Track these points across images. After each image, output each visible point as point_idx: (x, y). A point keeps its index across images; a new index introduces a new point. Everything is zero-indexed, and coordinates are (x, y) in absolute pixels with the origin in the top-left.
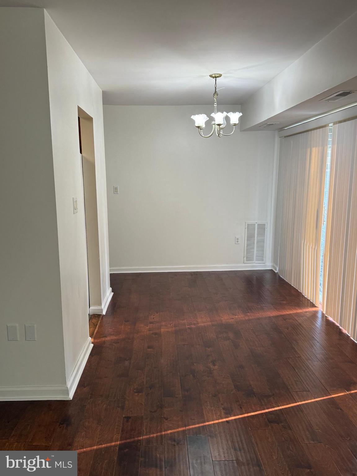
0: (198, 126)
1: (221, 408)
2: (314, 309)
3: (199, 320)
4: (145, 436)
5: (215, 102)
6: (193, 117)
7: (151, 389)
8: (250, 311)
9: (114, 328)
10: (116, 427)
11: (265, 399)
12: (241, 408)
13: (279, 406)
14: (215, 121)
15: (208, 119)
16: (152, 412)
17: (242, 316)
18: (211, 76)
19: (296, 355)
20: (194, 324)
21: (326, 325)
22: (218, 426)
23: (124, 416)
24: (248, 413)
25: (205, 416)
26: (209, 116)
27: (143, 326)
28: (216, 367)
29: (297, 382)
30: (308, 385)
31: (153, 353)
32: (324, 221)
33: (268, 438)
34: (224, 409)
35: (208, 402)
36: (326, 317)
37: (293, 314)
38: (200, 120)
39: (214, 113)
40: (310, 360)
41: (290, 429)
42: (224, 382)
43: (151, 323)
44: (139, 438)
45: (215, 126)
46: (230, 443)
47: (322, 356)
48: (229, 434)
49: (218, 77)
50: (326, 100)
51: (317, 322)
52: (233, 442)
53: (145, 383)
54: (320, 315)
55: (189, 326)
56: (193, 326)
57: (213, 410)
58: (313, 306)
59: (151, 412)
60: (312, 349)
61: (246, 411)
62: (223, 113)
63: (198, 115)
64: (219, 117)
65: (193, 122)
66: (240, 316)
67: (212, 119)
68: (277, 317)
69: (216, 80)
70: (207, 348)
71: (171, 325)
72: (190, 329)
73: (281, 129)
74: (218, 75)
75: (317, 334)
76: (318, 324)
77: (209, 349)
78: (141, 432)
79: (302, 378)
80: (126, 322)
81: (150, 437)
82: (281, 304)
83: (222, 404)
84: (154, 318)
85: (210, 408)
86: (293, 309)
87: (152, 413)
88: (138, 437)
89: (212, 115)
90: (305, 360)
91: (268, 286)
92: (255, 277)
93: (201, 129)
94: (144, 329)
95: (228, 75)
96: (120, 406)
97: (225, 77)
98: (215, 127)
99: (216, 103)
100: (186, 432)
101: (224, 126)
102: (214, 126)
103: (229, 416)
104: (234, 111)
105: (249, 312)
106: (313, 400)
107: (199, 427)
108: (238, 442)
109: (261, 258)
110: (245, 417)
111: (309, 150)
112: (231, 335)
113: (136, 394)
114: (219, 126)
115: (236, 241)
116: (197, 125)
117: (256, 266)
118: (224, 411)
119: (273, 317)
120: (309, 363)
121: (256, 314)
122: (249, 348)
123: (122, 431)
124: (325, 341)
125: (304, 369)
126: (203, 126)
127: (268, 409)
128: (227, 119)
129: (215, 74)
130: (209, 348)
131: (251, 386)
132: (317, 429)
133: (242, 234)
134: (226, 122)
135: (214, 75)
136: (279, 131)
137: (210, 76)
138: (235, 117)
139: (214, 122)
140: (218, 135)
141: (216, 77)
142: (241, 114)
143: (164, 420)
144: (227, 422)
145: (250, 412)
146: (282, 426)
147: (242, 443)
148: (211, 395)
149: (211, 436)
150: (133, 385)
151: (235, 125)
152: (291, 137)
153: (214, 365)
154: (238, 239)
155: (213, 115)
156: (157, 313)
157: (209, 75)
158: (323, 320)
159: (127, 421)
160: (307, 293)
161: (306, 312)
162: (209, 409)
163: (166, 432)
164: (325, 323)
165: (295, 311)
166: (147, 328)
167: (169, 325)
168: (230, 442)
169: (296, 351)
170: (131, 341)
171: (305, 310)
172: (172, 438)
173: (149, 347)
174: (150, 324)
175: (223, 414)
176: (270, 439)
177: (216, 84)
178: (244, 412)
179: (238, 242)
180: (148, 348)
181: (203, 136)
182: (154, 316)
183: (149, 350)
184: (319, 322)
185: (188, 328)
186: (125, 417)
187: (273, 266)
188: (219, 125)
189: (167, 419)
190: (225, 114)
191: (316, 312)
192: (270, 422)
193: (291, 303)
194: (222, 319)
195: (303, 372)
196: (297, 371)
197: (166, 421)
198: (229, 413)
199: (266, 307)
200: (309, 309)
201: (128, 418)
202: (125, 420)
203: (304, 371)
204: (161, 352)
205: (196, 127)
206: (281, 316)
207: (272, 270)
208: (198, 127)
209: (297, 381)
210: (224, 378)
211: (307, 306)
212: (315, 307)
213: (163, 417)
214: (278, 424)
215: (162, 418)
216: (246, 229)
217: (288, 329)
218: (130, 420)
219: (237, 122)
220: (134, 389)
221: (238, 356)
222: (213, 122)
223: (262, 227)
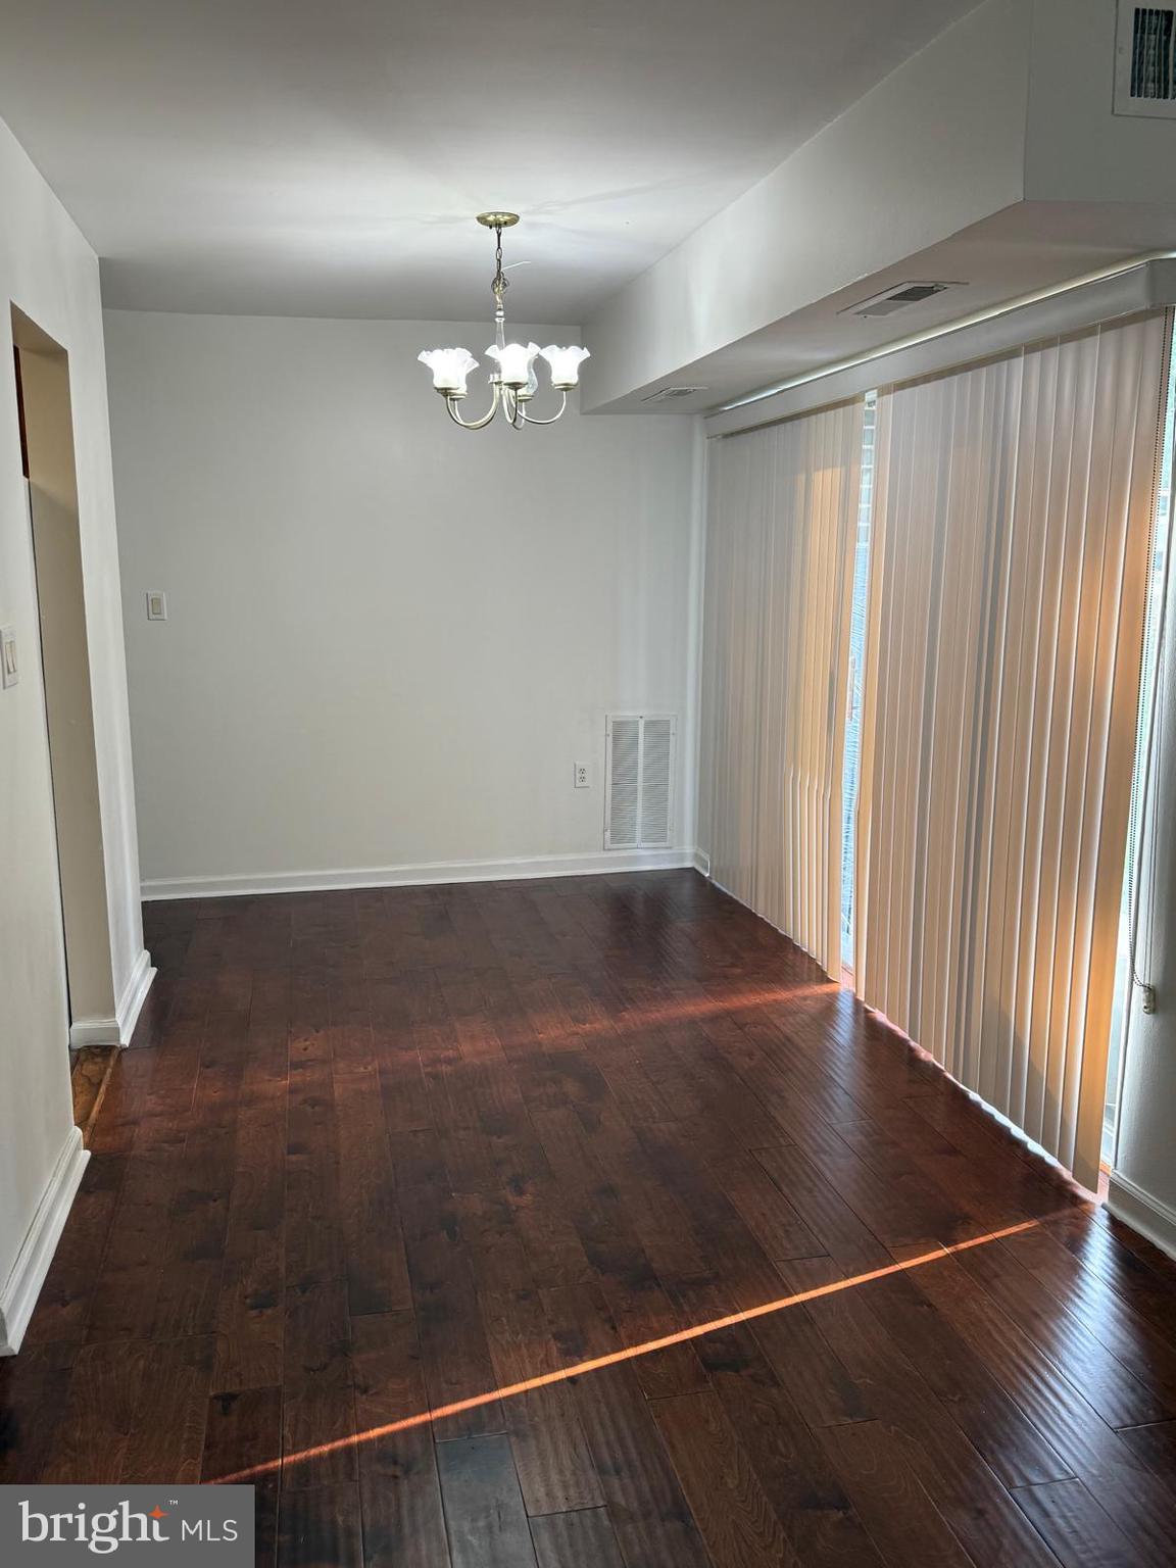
0: (442, 389)
1: (550, 1336)
2: (826, 988)
3: (466, 1048)
4: (289, 1454)
5: (500, 310)
6: (425, 357)
7: (304, 1292)
8: (629, 1006)
9: (163, 1092)
10: (185, 1436)
11: (691, 1294)
12: (614, 1328)
13: (735, 1312)
14: (500, 372)
15: (477, 365)
16: (313, 1371)
17: (605, 1023)
18: (482, 220)
19: (781, 1140)
20: (449, 1061)
21: (867, 1038)
22: (543, 1400)
23: (212, 1393)
24: (637, 1345)
25: (497, 1368)
26: (479, 355)
27: (267, 1077)
28: (527, 1199)
29: (788, 1228)
30: (825, 1236)
31: (307, 1168)
32: (852, 708)
33: (707, 1421)
34: (557, 1337)
35: (504, 1320)
36: (867, 1011)
37: (766, 1005)
38: (449, 366)
39: (495, 346)
40: (825, 1152)
41: (776, 1384)
42: (553, 1248)
43: (296, 1065)
44: (271, 1465)
45: (501, 389)
46: (582, 1450)
47: (861, 1137)
48: (578, 1419)
49: (506, 223)
51: (839, 1030)
52: (592, 1445)
53: (283, 1270)
54: (845, 1007)
55: (429, 1069)
56: (445, 1069)
57: (523, 1345)
58: (824, 978)
59: (308, 1369)
60: (831, 1115)
61: (630, 1338)
62: (526, 347)
63: (443, 349)
64: (514, 360)
65: (426, 372)
66: (600, 1024)
67: (491, 366)
68: (714, 1018)
69: (499, 235)
70: (495, 1138)
71: (370, 1068)
72: (435, 1077)
73: (713, 410)
74: (507, 218)
75: (839, 1064)
76: (843, 1034)
77: (500, 1141)
78: (277, 1442)
79: (803, 1215)
80: (208, 1067)
81: (308, 1460)
82: (726, 977)
83: (551, 1322)
84: (305, 1049)
85: (510, 1339)
86: (764, 990)
87: (312, 1373)
88: (266, 1461)
89: (487, 353)
90: (811, 1155)
91: (683, 925)
92: (641, 893)
93: (454, 400)
94: (274, 1085)
95: (542, 218)
96: (197, 1358)
97: (532, 226)
98: (501, 396)
99: (501, 313)
100: (435, 1429)
101: (531, 392)
102: (496, 388)
103: (577, 1359)
104: (563, 343)
105: (626, 1009)
106: (842, 1285)
107: (478, 1408)
108: (608, 1443)
109: (657, 832)
110: (628, 1359)
111: (801, 479)
112: (571, 1087)
113: (254, 1313)
114: (516, 390)
115: (578, 775)
116: (439, 383)
117: (645, 857)
118: (559, 1345)
119: (702, 1020)
120: (825, 1164)
121: (649, 1014)
122: (632, 1128)
123: (207, 1447)
124: (868, 1089)
125: (810, 1184)
126: (461, 388)
127: (702, 1322)
128: (540, 367)
129: (496, 214)
130: (499, 1137)
131: (643, 1251)
132: (861, 1377)
133: (597, 756)
134: (535, 378)
135: (491, 218)
136: (706, 417)
137: (478, 219)
138: (566, 363)
139: (496, 376)
140: (511, 421)
141: (499, 225)
142: (586, 354)
143: (358, 1394)
144: (572, 1380)
145: (644, 1342)
146: (750, 1376)
147: (623, 1446)
148: (511, 1296)
149: (517, 1434)
150: (242, 1282)
151: (567, 387)
152: (744, 436)
153: (520, 1192)
154: (582, 771)
155: (492, 352)
156: (317, 1032)
157: (479, 214)
158: (856, 1021)
159: (226, 1411)
160: (808, 938)
161: (805, 998)
162: (508, 1342)
163: (364, 1436)
164: (863, 1032)
165: (770, 997)
166: (284, 1082)
167: (362, 1069)
168: (584, 1446)
169: (778, 1127)
170: (226, 1133)
171: (800, 992)
172: (384, 1451)
173: (293, 1149)
174: (295, 1069)
175: (555, 1354)
176: (713, 1427)
177: (499, 247)
178: (626, 1342)
179: (583, 779)
180: (289, 1153)
181: (462, 422)
182: (306, 1040)
183: (293, 1158)
184: (844, 1030)
185: (427, 1074)
186: (216, 1397)
187: (697, 857)
188: (515, 386)
189: (365, 1391)
190: (533, 349)
191: (833, 997)
192: (712, 1367)
193: (759, 973)
194: (541, 1036)
195: (805, 1193)
196: (786, 1190)
197: (364, 1397)
198: (573, 1355)
199: (679, 989)
200: (812, 990)
201: (227, 1399)
202: (219, 1405)
203: (810, 1191)
204: (337, 1163)
205: (438, 390)
206: (728, 1013)
207: (693, 869)
208: (445, 392)
209: (790, 1225)
210: (553, 1233)
211: (808, 981)
212: (830, 981)
213: (350, 1383)
214: (737, 1371)
215: (349, 1386)
216: (610, 739)
217: (750, 1055)
218: (235, 1405)
219: (574, 379)
220: (246, 1298)
221: (596, 1157)
222: (494, 378)
223: (659, 731)
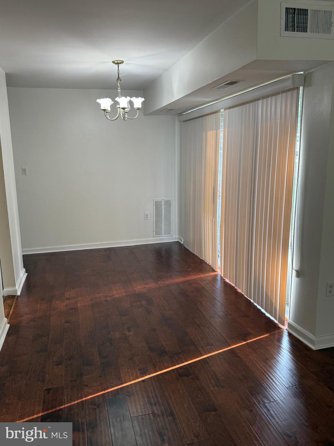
0: (103, 109)
1: (137, 369)
2: (214, 273)
3: (115, 292)
4: (66, 404)
5: (119, 87)
6: (98, 101)
7: (70, 360)
8: (160, 280)
9: (30, 308)
10: (37, 400)
11: (176, 357)
12: (155, 367)
13: (187, 361)
14: (119, 105)
15: (113, 102)
16: (72, 381)
17: (154, 285)
18: (113, 62)
19: (201, 315)
20: (110, 296)
21: (224, 286)
22: (135, 386)
23: (44, 389)
24: (161, 370)
25: (123, 379)
26: (113, 99)
27: (59, 303)
28: (131, 333)
29: (203, 338)
30: (212, 340)
31: (70, 327)
32: (219, 196)
33: (180, 390)
34: (139, 370)
35: (125, 366)
36: (224, 279)
37: (197, 278)
38: (105, 103)
40: (213, 317)
41: (198, 380)
42: (138, 346)
43: (67, 299)
44: (61, 407)
45: (120, 109)
46: (146, 399)
47: (223, 314)
48: (145, 391)
49: (120, 63)
50: (217, 88)
51: (217, 284)
52: (148, 397)
53: (64, 355)
54: (219, 278)
55: (105, 299)
56: (109, 298)
57: (130, 372)
58: (214, 271)
59: (71, 381)
60: (214, 307)
61: (159, 369)
62: (126, 98)
63: (103, 98)
64: (123, 102)
65: (99, 105)
66: (152, 285)
67: (117, 103)
68: (183, 282)
69: (118, 66)
70: (123, 317)
71: (88, 299)
72: (106, 301)
73: (180, 114)
74: (120, 62)
75: (217, 294)
76: (218, 285)
77: (124, 318)
78: (63, 400)
79: (206, 334)
80: (42, 300)
81: (71, 405)
82: (187, 271)
83: (138, 366)
84: (70, 295)
85: (127, 371)
86: (197, 274)
87: (72, 382)
88: (59, 406)
89: (116, 99)
90: (209, 318)
91: (176, 257)
92: (164, 249)
93: (107, 112)
94: (61, 305)
95: (130, 62)
96: (40, 379)
97: (127, 64)
98: (120, 111)
99: (120, 88)
100: (106, 395)
101: (129, 110)
102: (119, 109)
103: (145, 375)
104: (137, 96)
105: (159, 281)
106: (216, 353)
107: (118, 389)
108: (153, 397)
109: (168, 232)
110: (158, 375)
111: (204, 133)
112: (144, 303)
113: (56, 367)
114: (124, 110)
115: (146, 216)
116: (102, 108)
117: (165, 238)
118: (140, 372)
119: (180, 283)
120: (212, 321)
121: (165, 282)
122: (161, 313)
123: (43, 403)
124: (225, 301)
125: (208, 326)
126: (109, 109)
127: (178, 364)
128: (131, 103)
129: (117, 61)
130: (124, 317)
131: (163, 346)
132: (221, 377)
133: (151, 210)
134: (129, 106)
135: (116, 62)
136: (178, 116)
137: (112, 62)
138: (138, 102)
139: (119, 106)
140: (123, 118)
141: (118, 64)
142: (143, 99)
143: (85, 387)
144: (143, 381)
145: (163, 370)
146: (191, 378)
147: (157, 397)
148: (127, 359)
149: (128, 395)
150: (52, 359)
151: (138, 109)
152: (189, 121)
153: (130, 331)
154: (147, 215)
155: (117, 99)
156: (73, 289)
157: (112, 61)
158: (222, 282)
159: (48, 393)
160: (209, 260)
161: (208, 276)
162: (126, 371)
163: (86, 398)
164: (223, 284)
165: (198, 276)
166: (64, 304)
167: (86, 300)
168: (146, 398)
169: (200, 311)
170: (48, 318)
171: (207, 275)
172: (92, 402)
173: (66, 322)
174: (67, 300)
175: (139, 374)
176: (181, 391)
177: (118, 70)
178: (158, 370)
179: (147, 217)
180: (66, 323)
181: (110, 119)
182: (70, 292)
183: (67, 324)
184: (219, 285)
185: (104, 300)
186: (46, 390)
187: (179, 238)
188: (124, 109)
189: (87, 386)
190: (128, 98)
191: (216, 276)
192: (180, 375)
193: (196, 270)
194: (136, 289)
195: (207, 328)
196: (202, 328)
197: (87, 388)
198: (144, 374)
199: (174, 275)
200: (210, 274)
201: (49, 390)
202: (46, 392)
203: (208, 328)
204: (79, 325)
205: (102, 110)
206: (187, 281)
207: (178, 241)
208: (104, 110)
209: (203, 337)
210: (138, 342)
211: (209, 272)
212: (216, 271)
213: (83, 384)
214: (188, 376)
215: (82, 385)
216: (154, 206)
217: (193, 292)
218: (51, 392)
219: (140, 106)
220: (54, 363)
221: (150, 321)
222: (118, 106)
223: (168, 203)
